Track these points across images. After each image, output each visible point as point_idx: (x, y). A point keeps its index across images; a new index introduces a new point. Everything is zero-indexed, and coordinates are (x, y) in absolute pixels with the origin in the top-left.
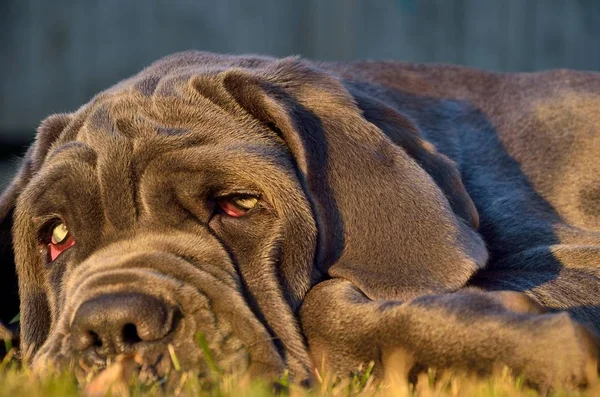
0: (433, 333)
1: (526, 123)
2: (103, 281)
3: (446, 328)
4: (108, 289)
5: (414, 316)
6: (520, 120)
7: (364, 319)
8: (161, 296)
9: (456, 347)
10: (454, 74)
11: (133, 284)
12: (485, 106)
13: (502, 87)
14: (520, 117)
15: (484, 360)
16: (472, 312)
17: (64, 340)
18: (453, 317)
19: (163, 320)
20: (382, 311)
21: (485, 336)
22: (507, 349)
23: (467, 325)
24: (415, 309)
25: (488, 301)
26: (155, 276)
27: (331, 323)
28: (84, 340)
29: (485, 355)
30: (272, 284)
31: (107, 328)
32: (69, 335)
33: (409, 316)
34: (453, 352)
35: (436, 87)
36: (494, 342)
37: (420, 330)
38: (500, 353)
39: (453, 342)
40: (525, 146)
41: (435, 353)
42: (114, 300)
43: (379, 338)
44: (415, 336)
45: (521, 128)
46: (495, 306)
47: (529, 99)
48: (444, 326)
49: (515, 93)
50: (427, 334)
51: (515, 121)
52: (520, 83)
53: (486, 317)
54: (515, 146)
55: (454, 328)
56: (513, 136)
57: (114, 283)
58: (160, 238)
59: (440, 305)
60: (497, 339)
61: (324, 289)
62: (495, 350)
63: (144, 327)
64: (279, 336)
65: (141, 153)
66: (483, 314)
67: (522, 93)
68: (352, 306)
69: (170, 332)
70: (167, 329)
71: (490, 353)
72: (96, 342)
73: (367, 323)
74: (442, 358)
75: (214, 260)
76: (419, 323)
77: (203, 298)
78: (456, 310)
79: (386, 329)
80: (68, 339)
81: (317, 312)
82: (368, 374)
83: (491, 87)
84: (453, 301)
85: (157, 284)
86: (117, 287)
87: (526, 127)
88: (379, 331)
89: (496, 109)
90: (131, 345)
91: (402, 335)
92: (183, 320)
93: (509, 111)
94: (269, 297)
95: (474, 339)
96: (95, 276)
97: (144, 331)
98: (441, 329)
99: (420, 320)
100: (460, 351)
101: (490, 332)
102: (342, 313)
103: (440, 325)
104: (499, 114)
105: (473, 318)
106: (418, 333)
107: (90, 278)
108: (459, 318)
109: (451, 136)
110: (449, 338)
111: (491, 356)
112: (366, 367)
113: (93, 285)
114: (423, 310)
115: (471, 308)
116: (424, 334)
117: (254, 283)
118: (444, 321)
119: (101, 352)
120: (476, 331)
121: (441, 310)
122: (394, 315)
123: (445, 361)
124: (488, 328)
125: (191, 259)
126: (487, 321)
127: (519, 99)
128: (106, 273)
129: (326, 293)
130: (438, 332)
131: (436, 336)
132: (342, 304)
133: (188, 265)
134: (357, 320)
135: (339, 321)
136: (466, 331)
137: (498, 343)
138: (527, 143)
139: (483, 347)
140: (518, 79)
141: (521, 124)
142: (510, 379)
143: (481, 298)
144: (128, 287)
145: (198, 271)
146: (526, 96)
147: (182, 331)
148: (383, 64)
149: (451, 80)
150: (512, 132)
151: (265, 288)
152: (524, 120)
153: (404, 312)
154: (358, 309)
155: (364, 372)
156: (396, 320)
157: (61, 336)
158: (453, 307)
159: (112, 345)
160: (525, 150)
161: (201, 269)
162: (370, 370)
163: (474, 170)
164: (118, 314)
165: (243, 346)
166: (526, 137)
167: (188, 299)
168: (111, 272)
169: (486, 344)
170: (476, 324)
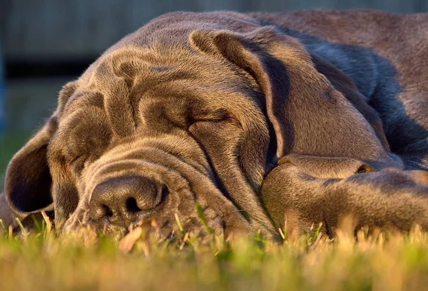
0: (364, 201)
1: (422, 47)
2: (111, 169)
3: (374, 198)
4: (115, 174)
5: (350, 190)
6: (418, 45)
7: (313, 192)
8: (153, 177)
9: (381, 211)
10: (366, 14)
11: (133, 170)
12: (391, 36)
13: (403, 23)
14: (417, 42)
15: (401, 220)
16: (393, 186)
17: (85, 213)
18: (378, 190)
19: (155, 195)
20: (326, 186)
21: (402, 203)
22: (418, 213)
23: (388, 196)
24: (350, 184)
25: (403, 177)
26: (148, 164)
27: (288, 195)
28: (99, 212)
29: (402, 217)
30: (237, 172)
31: (115, 202)
32: (88, 210)
33: (346, 190)
34: (379, 215)
35: (353, 23)
36: (409, 207)
37: (354, 200)
38: (413, 215)
39: (378, 208)
40: (422, 62)
41: (366, 216)
42: (119, 181)
43: (325, 206)
44: (351, 204)
45: (418, 50)
46: (409, 181)
47: (423, 30)
48: (373, 196)
49: (413, 26)
50: (360, 202)
51: (414, 45)
52: (417, 19)
53: (402, 190)
54: (415, 63)
55: (379, 197)
56: (413, 55)
57: (119, 170)
58: (153, 140)
59: (369, 181)
60: (411, 205)
61: (282, 171)
62: (409, 213)
63: (142, 200)
64: (245, 209)
65: (139, 86)
66: (401, 187)
67: (419, 27)
68: (303, 183)
69: (160, 203)
70: (158, 201)
71: (405, 216)
72: (108, 213)
73: (315, 195)
74: (371, 220)
75: (194, 156)
76: (354, 194)
77: (184, 180)
78: (380, 185)
79: (330, 199)
80: (88, 213)
81: (279, 188)
82: (317, 232)
83: (395, 23)
84: (378, 178)
85: (150, 170)
86: (121, 173)
87: (422, 49)
88: (324, 201)
89: (400, 37)
90: (133, 213)
91: (342, 204)
92: (170, 195)
93: (410, 38)
94: (235, 182)
95: (393, 206)
96: (105, 167)
97: (141, 203)
98: (370, 198)
99: (355, 192)
100: (384, 214)
101: (406, 200)
102: (297, 189)
103: (369, 196)
104: (402, 40)
105: (393, 190)
106: (353, 202)
107: (102, 168)
108: (383, 191)
109: (366, 55)
110: (376, 205)
111: (406, 218)
112: (316, 227)
113: (104, 172)
114: (355, 185)
115: (391, 184)
116: (357, 202)
117: (224, 172)
118: (372, 193)
119: (112, 220)
120: (396, 200)
121: (369, 185)
122: (335, 189)
123: (373, 222)
124: (405, 197)
125: (177, 155)
126: (404, 192)
127: (416, 30)
128: (112, 164)
129: (284, 175)
130: (368, 201)
131: (366, 204)
132: (296, 181)
133: (173, 157)
134: (307, 193)
135: (294, 194)
136: (388, 200)
137: (411, 208)
138: (424, 60)
139: (400, 211)
140: (415, 17)
141: (419, 47)
142: (420, 234)
143: (398, 176)
144: (129, 172)
145: (181, 163)
146: (422, 28)
147: (170, 203)
148: (313, 11)
149: (364, 18)
150: (412, 53)
151: (233, 175)
152: (421, 45)
153: (343, 187)
154: (308, 185)
155: (314, 230)
156: (337, 192)
157: (82, 211)
158: (378, 183)
159: (120, 214)
160: (422, 65)
161: (184, 162)
162: (318, 229)
163: (387, 80)
164: (123, 191)
165: (217, 215)
166: (422, 56)
167: (173, 180)
168: (116, 163)
169: (402, 209)
170: (395, 195)
